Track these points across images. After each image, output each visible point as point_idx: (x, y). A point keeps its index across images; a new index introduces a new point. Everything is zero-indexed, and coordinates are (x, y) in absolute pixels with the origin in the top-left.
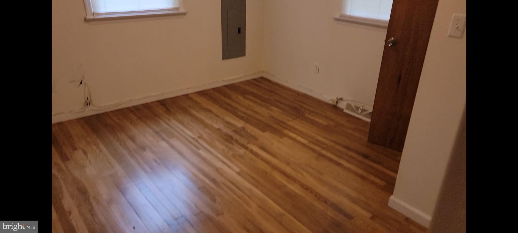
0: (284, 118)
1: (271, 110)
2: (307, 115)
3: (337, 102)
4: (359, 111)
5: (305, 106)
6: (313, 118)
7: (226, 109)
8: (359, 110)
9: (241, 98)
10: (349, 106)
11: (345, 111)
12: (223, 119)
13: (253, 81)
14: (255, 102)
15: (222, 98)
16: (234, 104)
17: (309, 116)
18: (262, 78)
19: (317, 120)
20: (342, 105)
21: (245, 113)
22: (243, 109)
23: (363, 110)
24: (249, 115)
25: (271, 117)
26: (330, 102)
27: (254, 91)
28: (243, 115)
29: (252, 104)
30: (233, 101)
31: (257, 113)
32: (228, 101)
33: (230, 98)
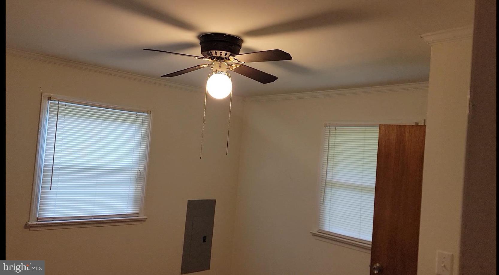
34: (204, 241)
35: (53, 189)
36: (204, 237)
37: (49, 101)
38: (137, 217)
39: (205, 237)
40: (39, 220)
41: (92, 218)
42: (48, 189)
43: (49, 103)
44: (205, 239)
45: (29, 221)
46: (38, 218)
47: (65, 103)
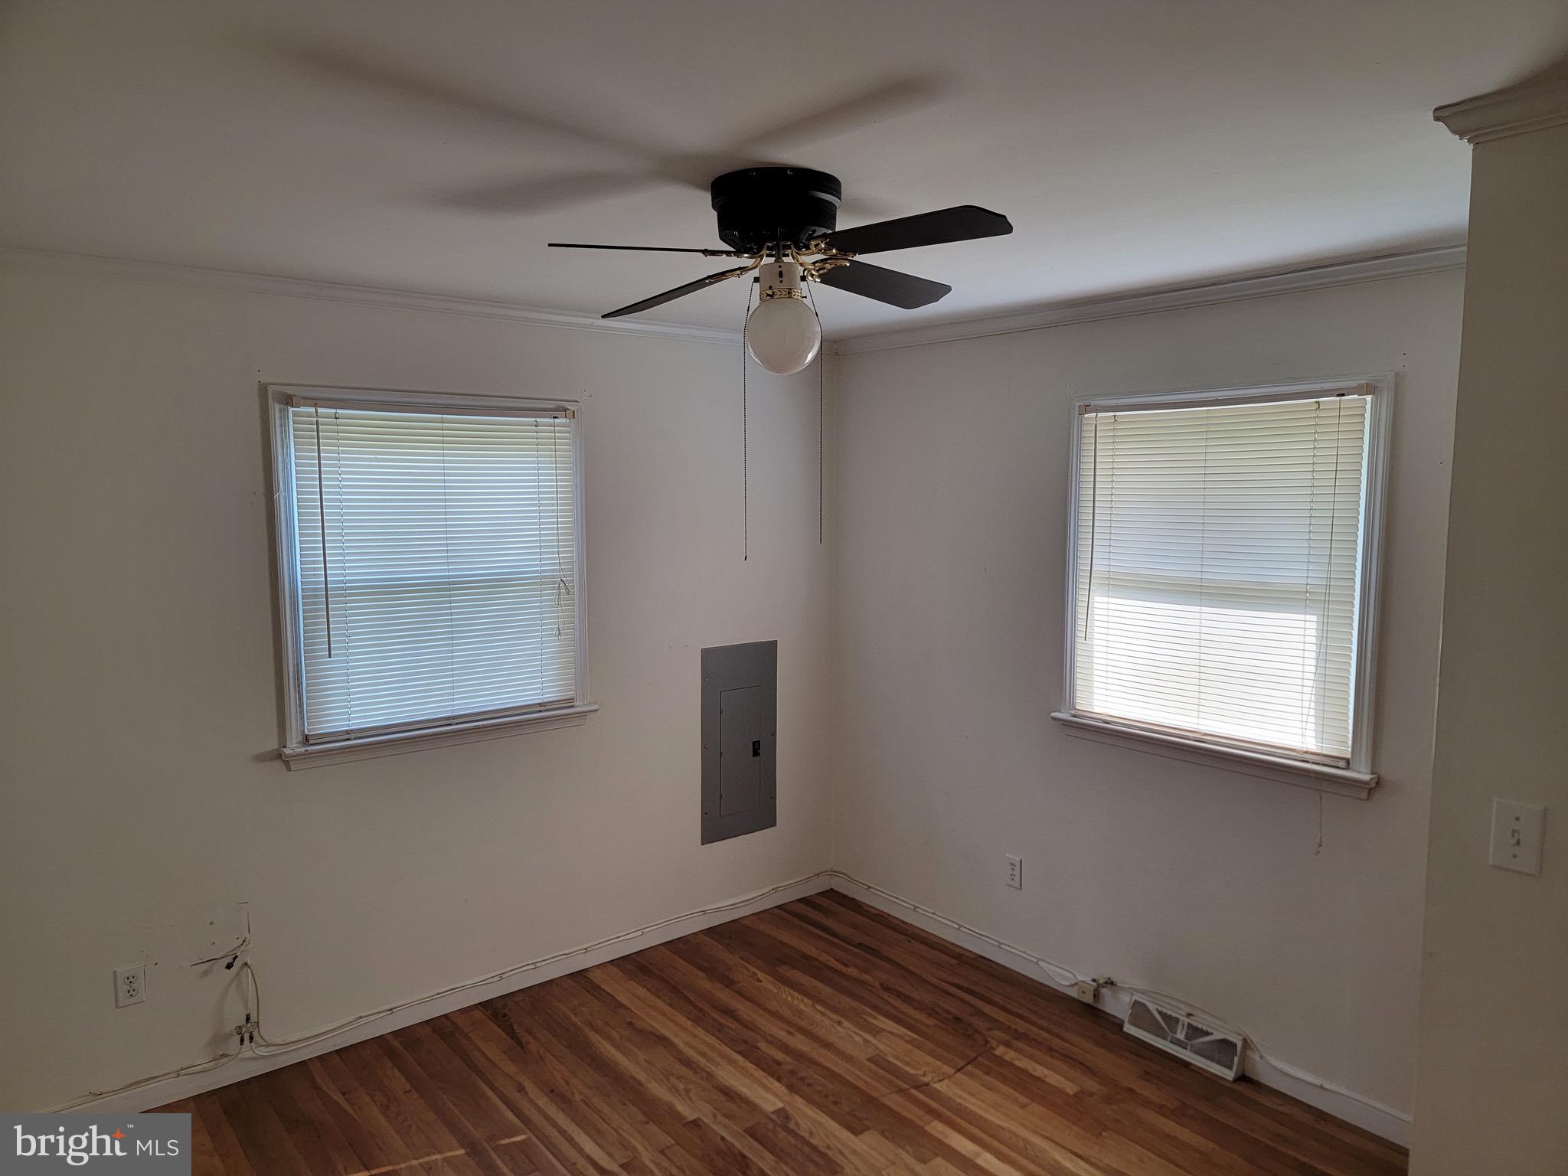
0: (924, 1066)
1: (876, 1031)
2: (1000, 1051)
3: (1096, 995)
4: (1181, 1035)
5: (988, 1009)
6: (1022, 1063)
7: (718, 1030)
8: (1179, 1031)
9: (767, 982)
10: (1140, 1012)
11: (1129, 1029)
12: (710, 1077)
13: (802, 909)
14: (815, 998)
15: (705, 984)
16: (743, 1008)
17: (1010, 1055)
18: (831, 894)
19: (1039, 1071)
20: (1117, 1006)
21: (785, 1048)
22: (778, 1031)
23: (1195, 1032)
24: (797, 1055)
25: (877, 1060)
26: (1073, 993)
27: (810, 949)
28: (780, 1056)
29: (804, 1005)
30: (741, 994)
31: (827, 1045)
32: (724, 996)
33: (729, 983)
34: (756, 753)
35: (337, 655)
36: (754, 743)
37: (291, 409)
38: (571, 707)
39: (757, 744)
40: (311, 742)
41: (451, 721)
42: (323, 657)
43: (291, 415)
44: (757, 747)
45: (285, 747)
46: (307, 736)
47: (334, 411)
